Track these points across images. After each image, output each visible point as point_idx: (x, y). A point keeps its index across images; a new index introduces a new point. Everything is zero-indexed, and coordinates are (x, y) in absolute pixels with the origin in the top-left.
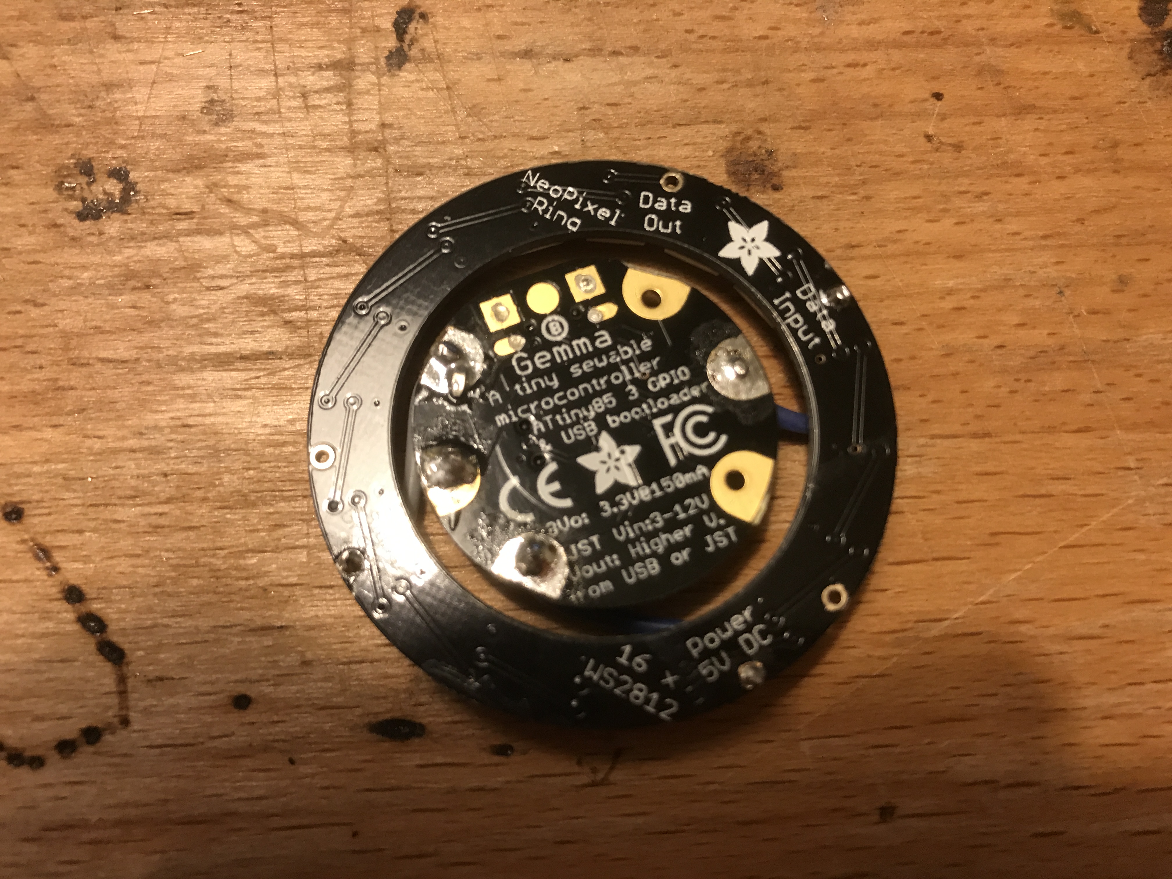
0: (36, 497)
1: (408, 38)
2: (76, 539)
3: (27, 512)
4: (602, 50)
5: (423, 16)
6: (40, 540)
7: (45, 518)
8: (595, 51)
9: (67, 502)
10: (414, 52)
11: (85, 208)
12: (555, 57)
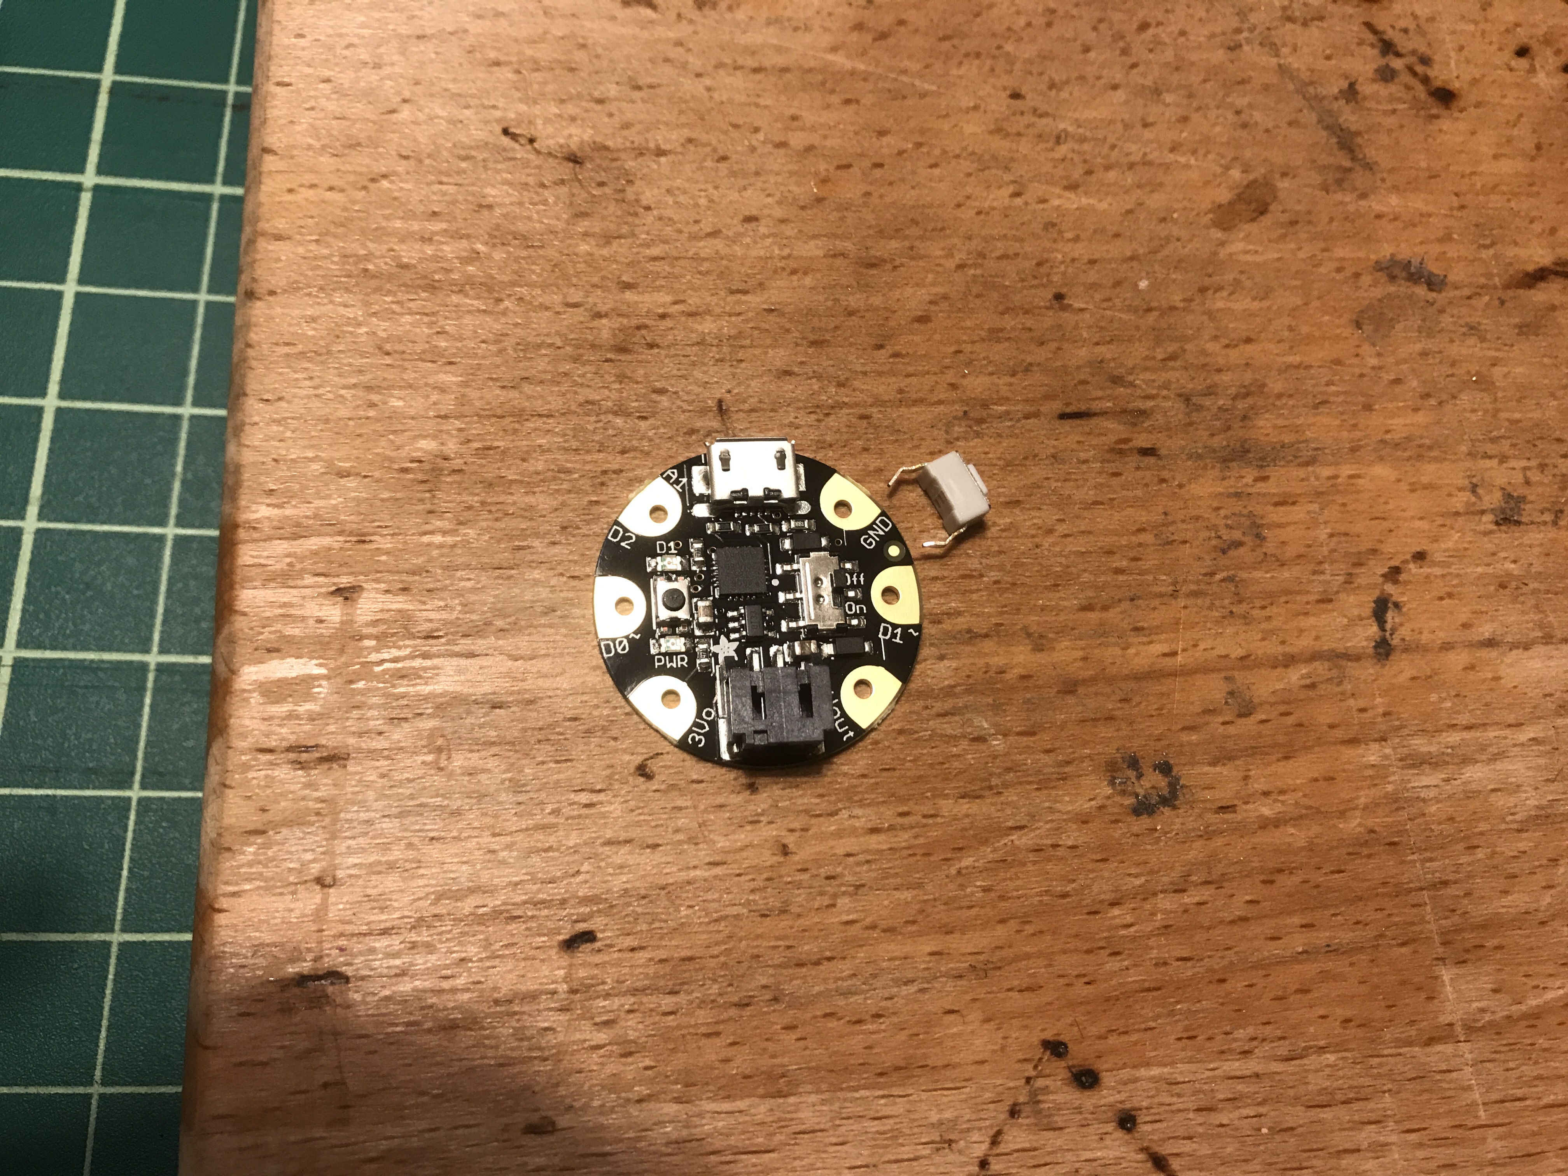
0: (1144, 1104)
1: (1388, 626)
2: (1188, 1147)
3: (1139, 1120)
4: (1552, 637)
5: (1397, 605)
6: (1156, 1149)
7: (1158, 1125)
8: (1548, 639)
9: (1174, 1108)
10: (1395, 642)
11: (1140, 803)
12: (1514, 646)
